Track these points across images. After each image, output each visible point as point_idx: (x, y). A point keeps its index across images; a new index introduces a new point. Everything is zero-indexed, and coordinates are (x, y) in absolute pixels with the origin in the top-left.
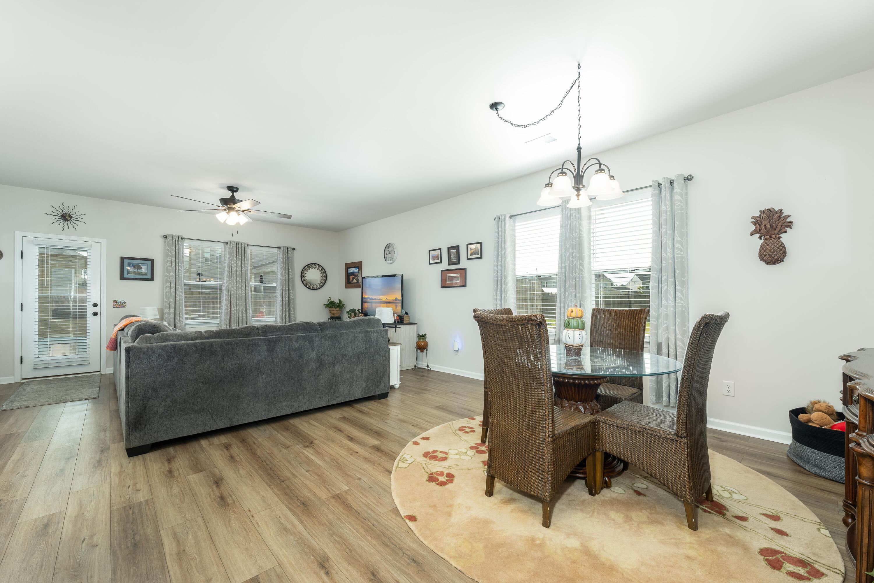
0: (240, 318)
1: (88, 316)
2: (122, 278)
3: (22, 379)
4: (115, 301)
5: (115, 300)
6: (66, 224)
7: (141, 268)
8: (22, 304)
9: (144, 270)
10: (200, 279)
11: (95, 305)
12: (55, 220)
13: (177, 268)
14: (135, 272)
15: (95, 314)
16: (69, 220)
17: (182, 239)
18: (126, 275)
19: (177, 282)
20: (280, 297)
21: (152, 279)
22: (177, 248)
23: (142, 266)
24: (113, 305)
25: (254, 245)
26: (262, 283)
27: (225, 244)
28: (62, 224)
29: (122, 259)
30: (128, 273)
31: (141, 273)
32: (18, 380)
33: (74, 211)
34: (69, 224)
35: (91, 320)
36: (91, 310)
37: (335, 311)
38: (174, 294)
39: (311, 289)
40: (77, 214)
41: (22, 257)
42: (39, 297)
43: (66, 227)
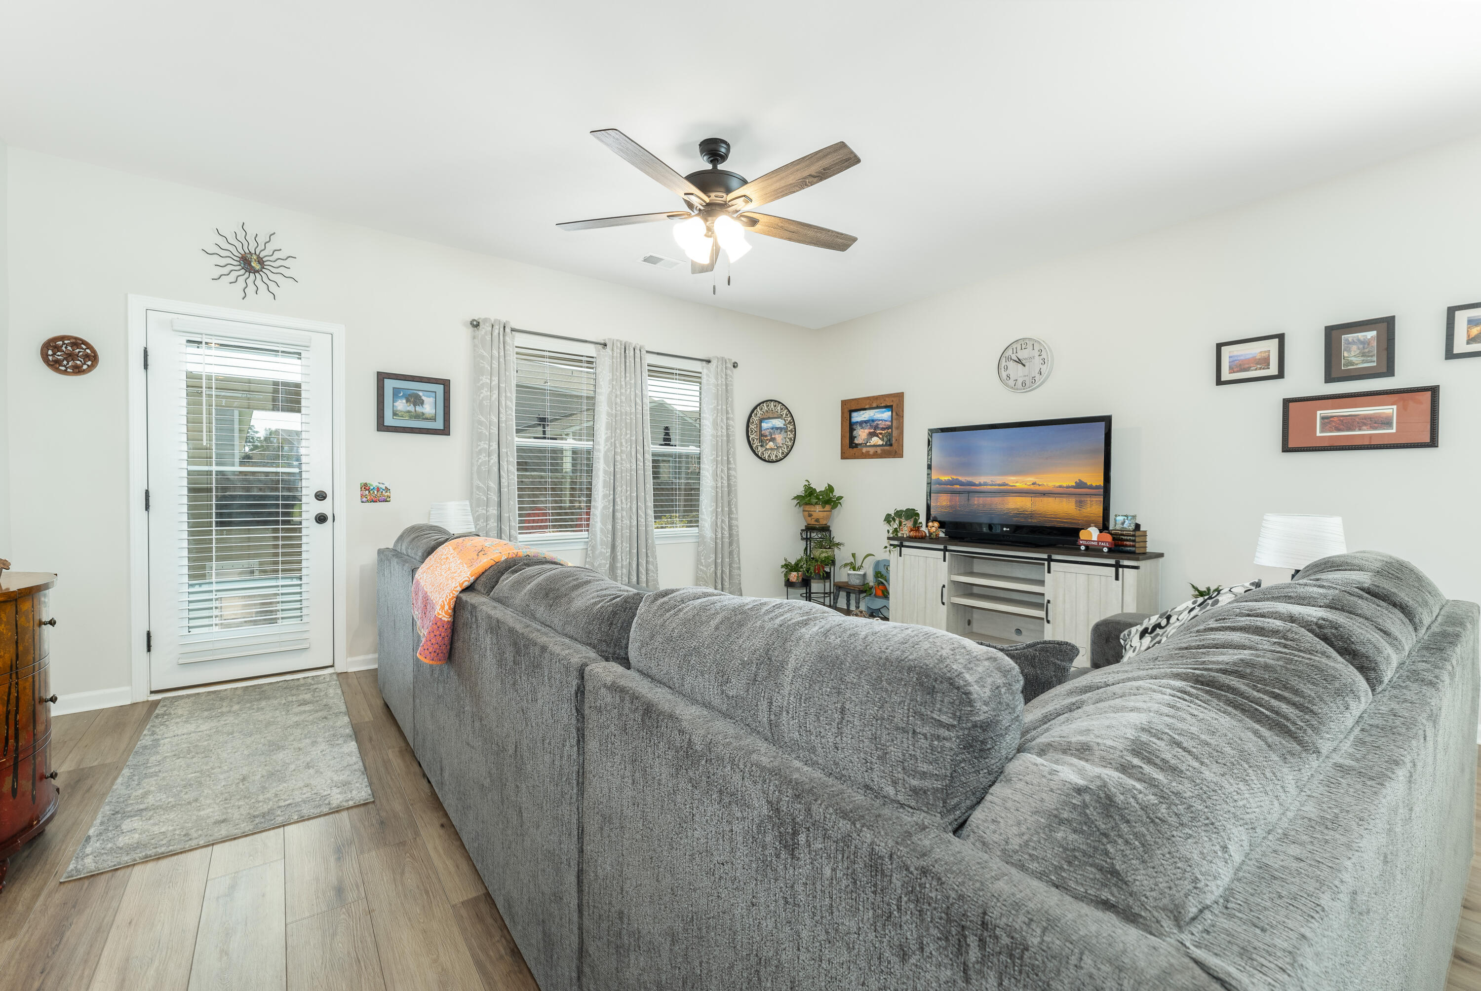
0: (634, 529)
1: (304, 524)
2: (382, 426)
3: (152, 692)
4: (365, 487)
5: (366, 485)
6: (250, 281)
7: (422, 403)
8: (147, 493)
9: (428, 408)
10: (544, 432)
11: (321, 496)
12: (225, 270)
13: (503, 403)
14: (409, 412)
15: (321, 519)
16: (258, 272)
17: (513, 330)
18: (389, 421)
19: (503, 439)
20: (710, 477)
21: (446, 431)
22: (502, 354)
23: (423, 398)
24: (362, 495)
25: (658, 354)
26: (669, 445)
27: (600, 347)
28: (241, 280)
29: (382, 377)
30: (395, 414)
31: (423, 414)
32: (142, 695)
33: (270, 248)
34: (259, 282)
35: (311, 533)
36: (310, 508)
37: (818, 511)
38: (496, 469)
39: (765, 460)
40: (277, 255)
41: (146, 366)
42: (190, 473)
43: (251, 289)
